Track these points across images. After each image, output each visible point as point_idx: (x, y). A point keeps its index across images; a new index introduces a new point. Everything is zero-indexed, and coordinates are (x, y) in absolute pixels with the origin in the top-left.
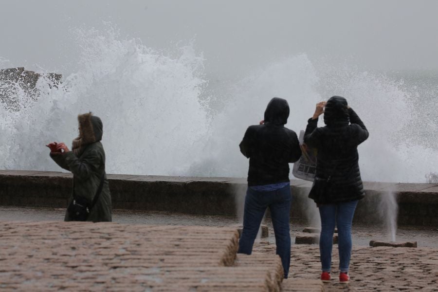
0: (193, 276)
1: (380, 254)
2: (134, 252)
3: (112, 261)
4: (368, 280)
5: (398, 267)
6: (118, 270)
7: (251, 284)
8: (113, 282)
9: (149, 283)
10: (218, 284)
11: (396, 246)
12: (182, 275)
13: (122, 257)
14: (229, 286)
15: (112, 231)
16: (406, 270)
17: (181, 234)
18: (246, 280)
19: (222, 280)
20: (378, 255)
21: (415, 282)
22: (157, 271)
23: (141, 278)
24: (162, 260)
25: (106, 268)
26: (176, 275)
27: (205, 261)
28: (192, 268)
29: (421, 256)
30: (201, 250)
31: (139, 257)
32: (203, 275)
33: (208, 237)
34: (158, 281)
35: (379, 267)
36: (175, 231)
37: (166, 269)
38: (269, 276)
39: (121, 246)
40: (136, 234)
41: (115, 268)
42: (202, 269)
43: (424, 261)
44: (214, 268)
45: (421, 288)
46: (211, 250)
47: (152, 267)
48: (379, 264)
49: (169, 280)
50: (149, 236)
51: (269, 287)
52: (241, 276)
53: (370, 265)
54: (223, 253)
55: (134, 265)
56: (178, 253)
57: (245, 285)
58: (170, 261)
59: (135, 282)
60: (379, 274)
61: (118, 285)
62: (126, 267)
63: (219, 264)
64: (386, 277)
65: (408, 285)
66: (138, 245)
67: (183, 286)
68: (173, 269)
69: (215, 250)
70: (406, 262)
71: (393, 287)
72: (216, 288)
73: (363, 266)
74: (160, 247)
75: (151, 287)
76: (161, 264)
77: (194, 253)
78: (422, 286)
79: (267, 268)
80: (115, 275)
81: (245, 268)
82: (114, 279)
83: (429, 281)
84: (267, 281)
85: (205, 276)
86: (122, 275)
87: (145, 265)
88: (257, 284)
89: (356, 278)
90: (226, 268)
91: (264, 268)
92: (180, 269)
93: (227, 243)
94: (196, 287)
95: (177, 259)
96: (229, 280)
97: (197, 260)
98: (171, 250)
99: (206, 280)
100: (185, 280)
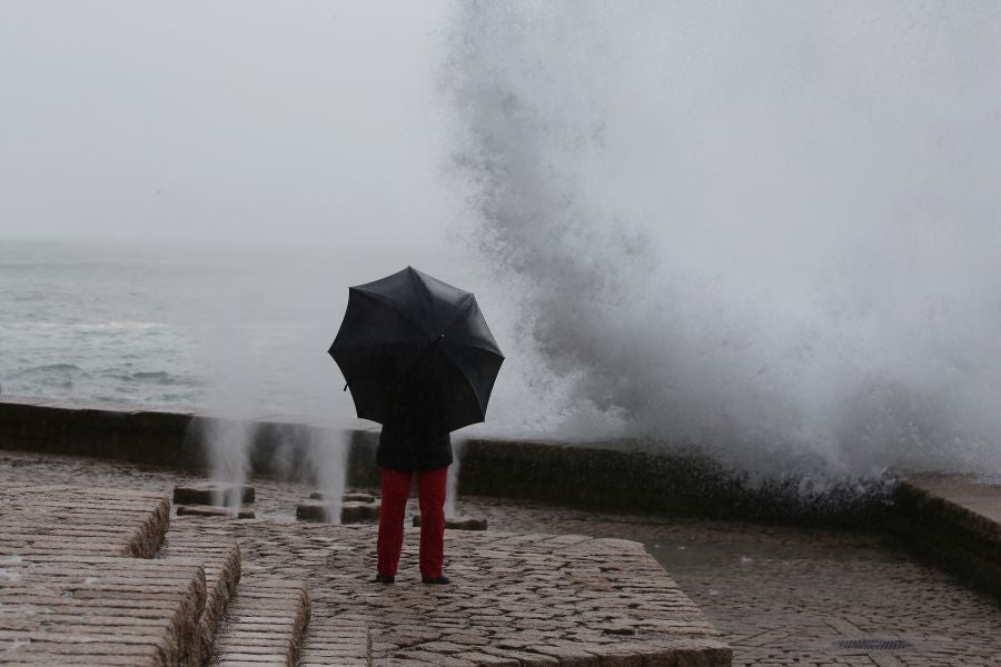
0: (75, 572)
7: (166, 589)
10: (111, 587)
12: (56, 570)
14: (129, 591)
17: (72, 500)
18: (159, 581)
19: (120, 580)
21: (464, 586)
22: (18, 559)
24: (30, 543)
26: (47, 568)
27: (101, 546)
28: (77, 558)
29: (479, 544)
30: (99, 527)
32: (92, 570)
33: (117, 507)
34: (14, 578)
36: (64, 495)
37: (33, 558)
42: (91, 560)
43: (483, 552)
44: (113, 560)
45: (473, 596)
46: (116, 528)
47: (10, 554)
49: (33, 578)
50: (20, 501)
52: (153, 575)
54: (133, 535)
56: (60, 532)
57: (156, 589)
58: (43, 545)
63: (124, 554)
65: (451, 592)
67: (51, 588)
68: (45, 558)
69: (122, 529)
72: (106, 594)
74: (34, 520)
76: (28, 549)
77: (86, 533)
78: (473, 593)
83: (486, 586)
84: (194, 583)
85: (93, 573)
90: (134, 560)
92: (58, 558)
93: (145, 517)
94: (74, 590)
95: (57, 541)
96: (131, 581)
97: (90, 544)
98: (49, 526)
99: (94, 579)
100: (59, 579)
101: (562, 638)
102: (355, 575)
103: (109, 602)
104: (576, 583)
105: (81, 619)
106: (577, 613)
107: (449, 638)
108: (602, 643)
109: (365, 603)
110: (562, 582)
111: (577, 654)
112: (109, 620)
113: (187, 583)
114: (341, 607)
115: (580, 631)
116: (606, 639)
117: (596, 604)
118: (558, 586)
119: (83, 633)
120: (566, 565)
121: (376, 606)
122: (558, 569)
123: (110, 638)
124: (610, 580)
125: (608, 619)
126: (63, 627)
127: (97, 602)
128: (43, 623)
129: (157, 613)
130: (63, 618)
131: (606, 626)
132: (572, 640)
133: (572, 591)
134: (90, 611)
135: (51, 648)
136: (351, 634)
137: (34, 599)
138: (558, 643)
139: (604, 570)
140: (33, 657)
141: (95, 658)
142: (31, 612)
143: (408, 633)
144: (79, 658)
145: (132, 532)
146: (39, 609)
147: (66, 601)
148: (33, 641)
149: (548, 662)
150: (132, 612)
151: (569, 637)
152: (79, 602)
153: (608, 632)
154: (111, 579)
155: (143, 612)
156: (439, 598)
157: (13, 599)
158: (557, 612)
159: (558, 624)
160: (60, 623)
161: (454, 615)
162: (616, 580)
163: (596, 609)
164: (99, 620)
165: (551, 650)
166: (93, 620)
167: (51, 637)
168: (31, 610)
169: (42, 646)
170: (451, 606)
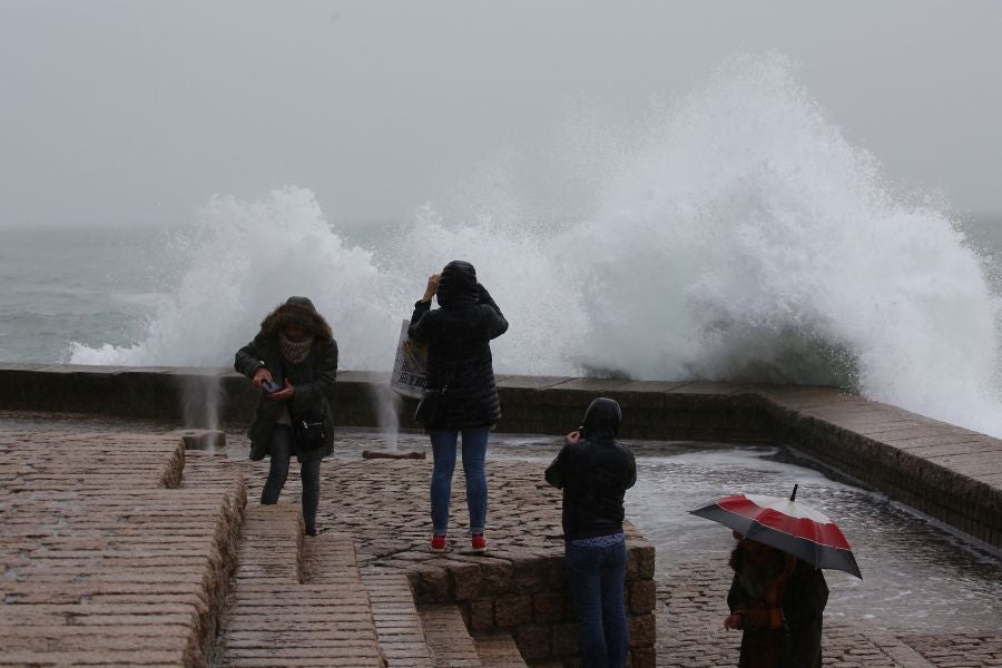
0: (123, 502)
1: (377, 469)
2: (42, 470)
3: (12, 483)
4: (361, 503)
5: (401, 486)
6: (21, 493)
7: (202, 513)
8: (15, 510)
9: (64, 512)
10: (157, 513)
11: (398, 457)
12: (108, 501)
13: (26, 477)
14: (172, 516)
15: (13, 440)
16: (412, 490)
17: (107, 445)
18: (195, 507)
19: (164, 507)
20: (374, 470)
22: (75, 495)
23: (53, 505)
24: (81, 481)
25: (6, 491)
26: (100, 501)
27: (139, 481)
28: (122, 492)
30: (134, 466)
31: (49, 476)
32: (137, 500)
33: (144, 449)
34: (76, 509)
35: (375, 487)
36: (97, 441)
37: (86, 493)
38: (228, 502)
39: (24, 462)
40: (45, 445)
41: (17, 491)
42: (134, 492)
44: (152, 491)
46: (148, 466)
47: (67, 490)
48: (375, 482)
49: (91, 508)
50: (63, 447)
51: (226, 515)
52: (188, 502)
53: (364, 484)
54: (164, 471)
55: (43, 487)
56: (102, 471)
57: (194, 513)
58: (92, 482)
59: (45, 511)
60: (375, 496)
61: (21, 515)
62: (32, 491)
63: (159, 486)
64: (384, 500)
66: (49, 459)
67: (109, 516)
68: (96, 492)
69: (153, 466)
70: (411, 479)
71: (394, 513)
72: (154, 518)
73: (353, 486)
74: (79, 462)
75: (66, 517)
76: (80, 486)
77: (124, 471)
79: (224, 491)
80: (18, 502)
81: (193, 491)
82: (15, 506)
84: (223, 507)
85: (140, 502)
86: (27, 501)
87: (58, 487)
88: (211, 512)
89: (345, 502)
90: (168, 491)
91: (220, 491)
92: (106, 492)
93: (170, 456)
94: (128, 517)
95: (102, 479)
96: (172, 508)
97: (129, 480)
98: (93, 467)
99: (141, 508)
100: (113, 508)
101: (512, 544)
102: (331, 500)
103: (158, 525)
104: (517, 499)
105: (140, 539)
106: (521, 523)
107: (418, 548)
108: (547, 547)
109: (343, 523)
110: (505, 499)
111: (526, 557)
112: (163, 539)
113: (218, 507)
114: (324, 526)
115: (527, 539)
116: (549, 544)
117: (536, 515)
118: (502, 502)
119: (146, 550)
120: (507, 485)
121: (354, 525)
122: (500, 488)
123: (168, 553)
124: (545, 496)
125: (549, 527)
126: (127, 546)
127: (150, 525)
128: (110, 544)
129: (200, 532)
130: (126, 539)
131: (548, 533)
132: (521, 545)
133: (515, 506)
134: (145, 533)
135: (122, 562)
136: (339, 548)
137: (97, 525)
138: (510, 548)
139: (539, 487)
140: (110, 570)
141: (161, 569)
142: (97, 536)
143: (383, 546)
144: (148, 569)
145: (162, 469)
146: (105, 532)
147: (124, 525)
148: (106, 557)
149: (503, 565)
150: (180, 531)
151: (518, 543)
152: (135, 526)
153: (549, 537)
154: (155, 508)
155: (189, 532)
156: (404, 516)
157: (79, 526)
158: (505, 523)
159: (507, 533)
160: (123, 543)
161: (418, 529)
162: (550, 495)
163: (537, 519)
164: (155, 539)
165: (504, 554)
166: (150, 539)
167: (119, 554)
168: (98, 534)
169: (114, 561)
170: (416, 522)
